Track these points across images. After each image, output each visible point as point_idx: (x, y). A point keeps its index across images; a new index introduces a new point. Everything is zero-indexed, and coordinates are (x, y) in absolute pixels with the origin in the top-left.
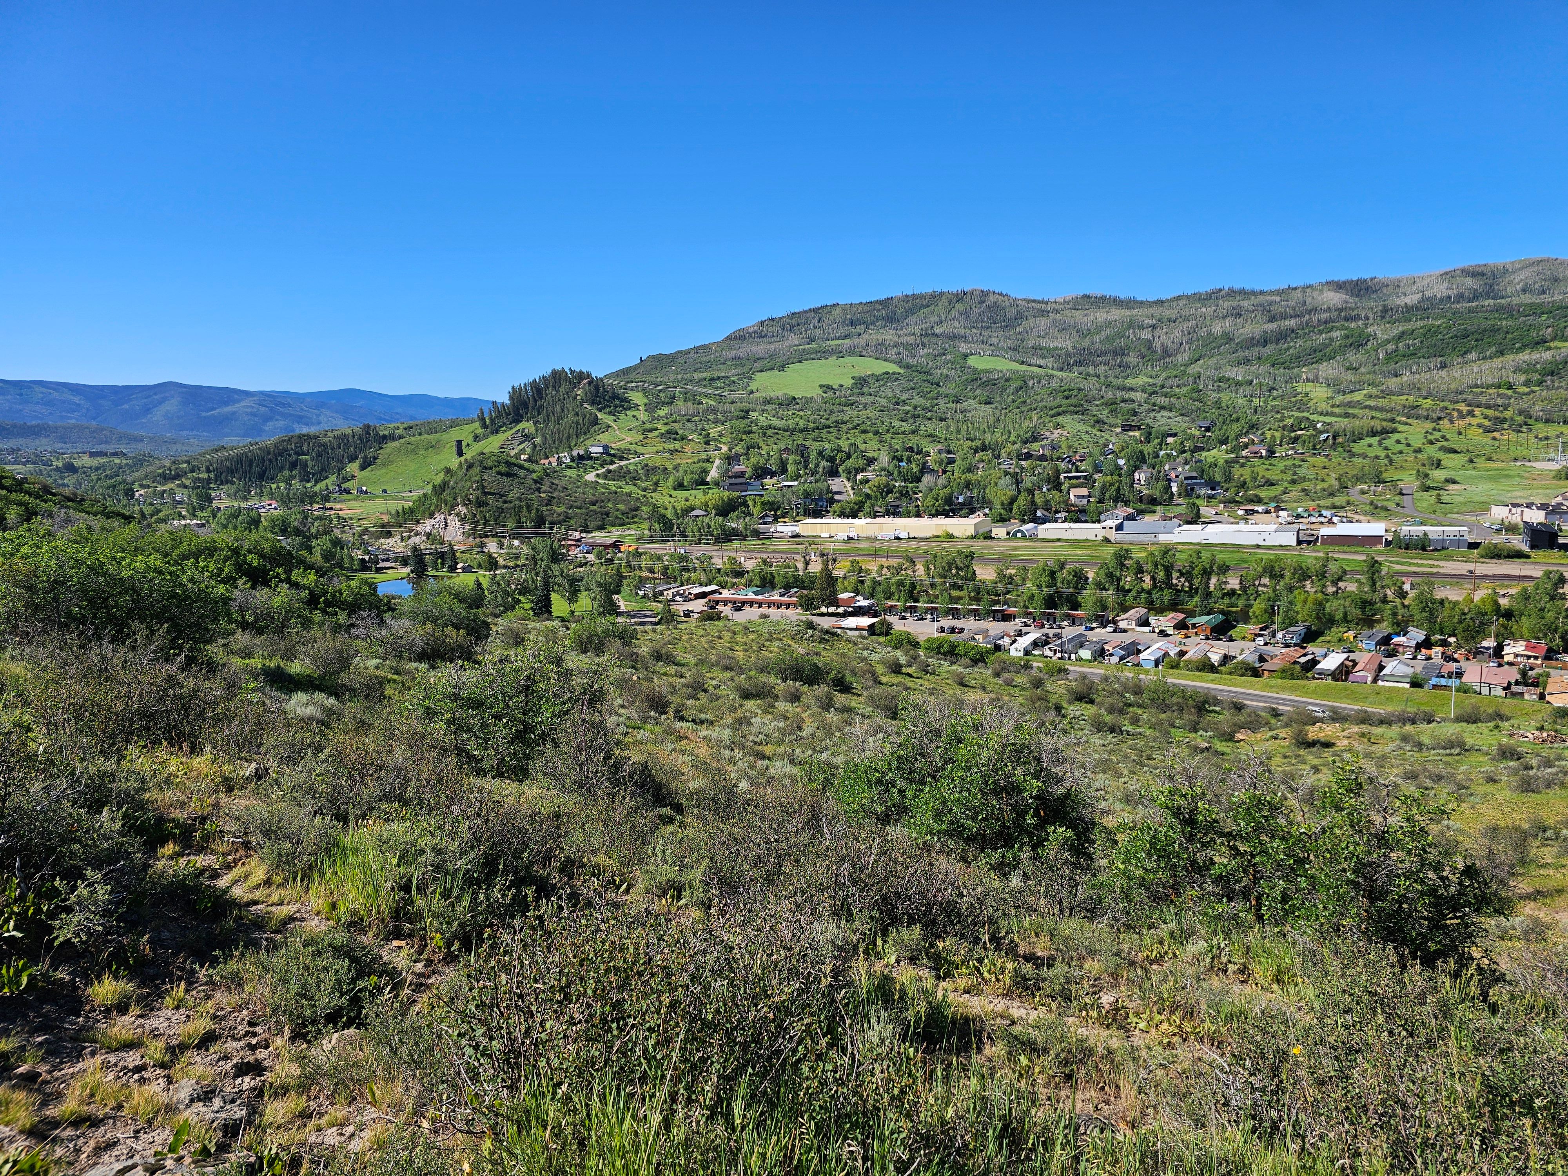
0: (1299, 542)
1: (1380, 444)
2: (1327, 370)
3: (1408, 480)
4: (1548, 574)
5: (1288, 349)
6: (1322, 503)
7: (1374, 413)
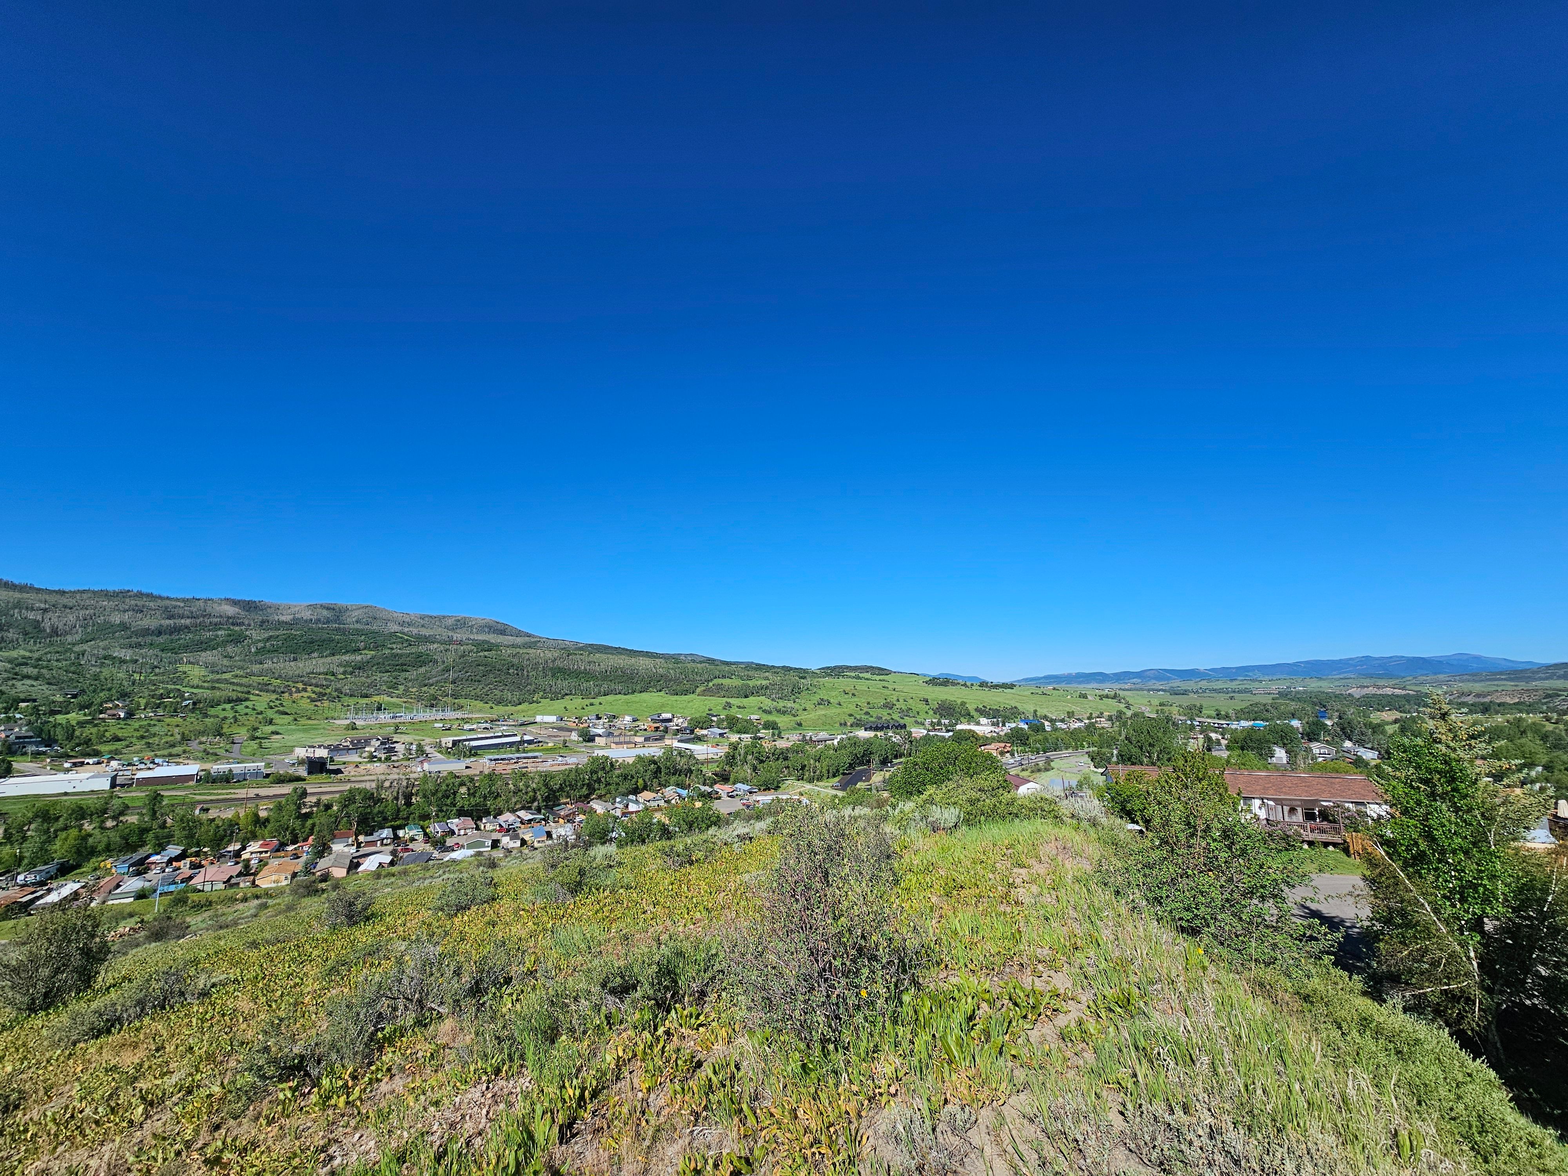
0: (113, 785)
1: (232, 708)
2: (208, 656)
3: (242, 733)
4: (295, 790)
5: (179, 639)
6: (159, 753)
7: (235, 688)
